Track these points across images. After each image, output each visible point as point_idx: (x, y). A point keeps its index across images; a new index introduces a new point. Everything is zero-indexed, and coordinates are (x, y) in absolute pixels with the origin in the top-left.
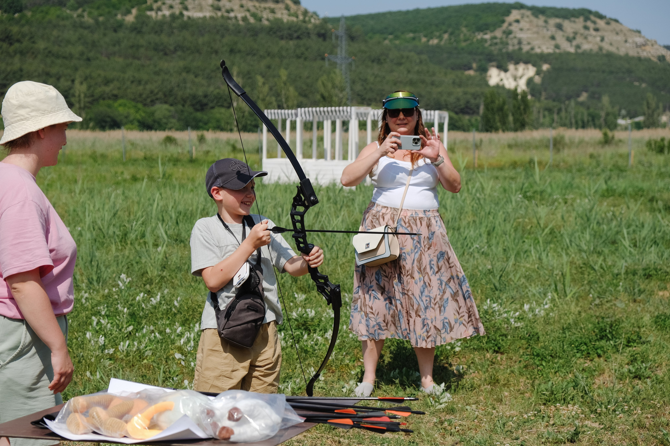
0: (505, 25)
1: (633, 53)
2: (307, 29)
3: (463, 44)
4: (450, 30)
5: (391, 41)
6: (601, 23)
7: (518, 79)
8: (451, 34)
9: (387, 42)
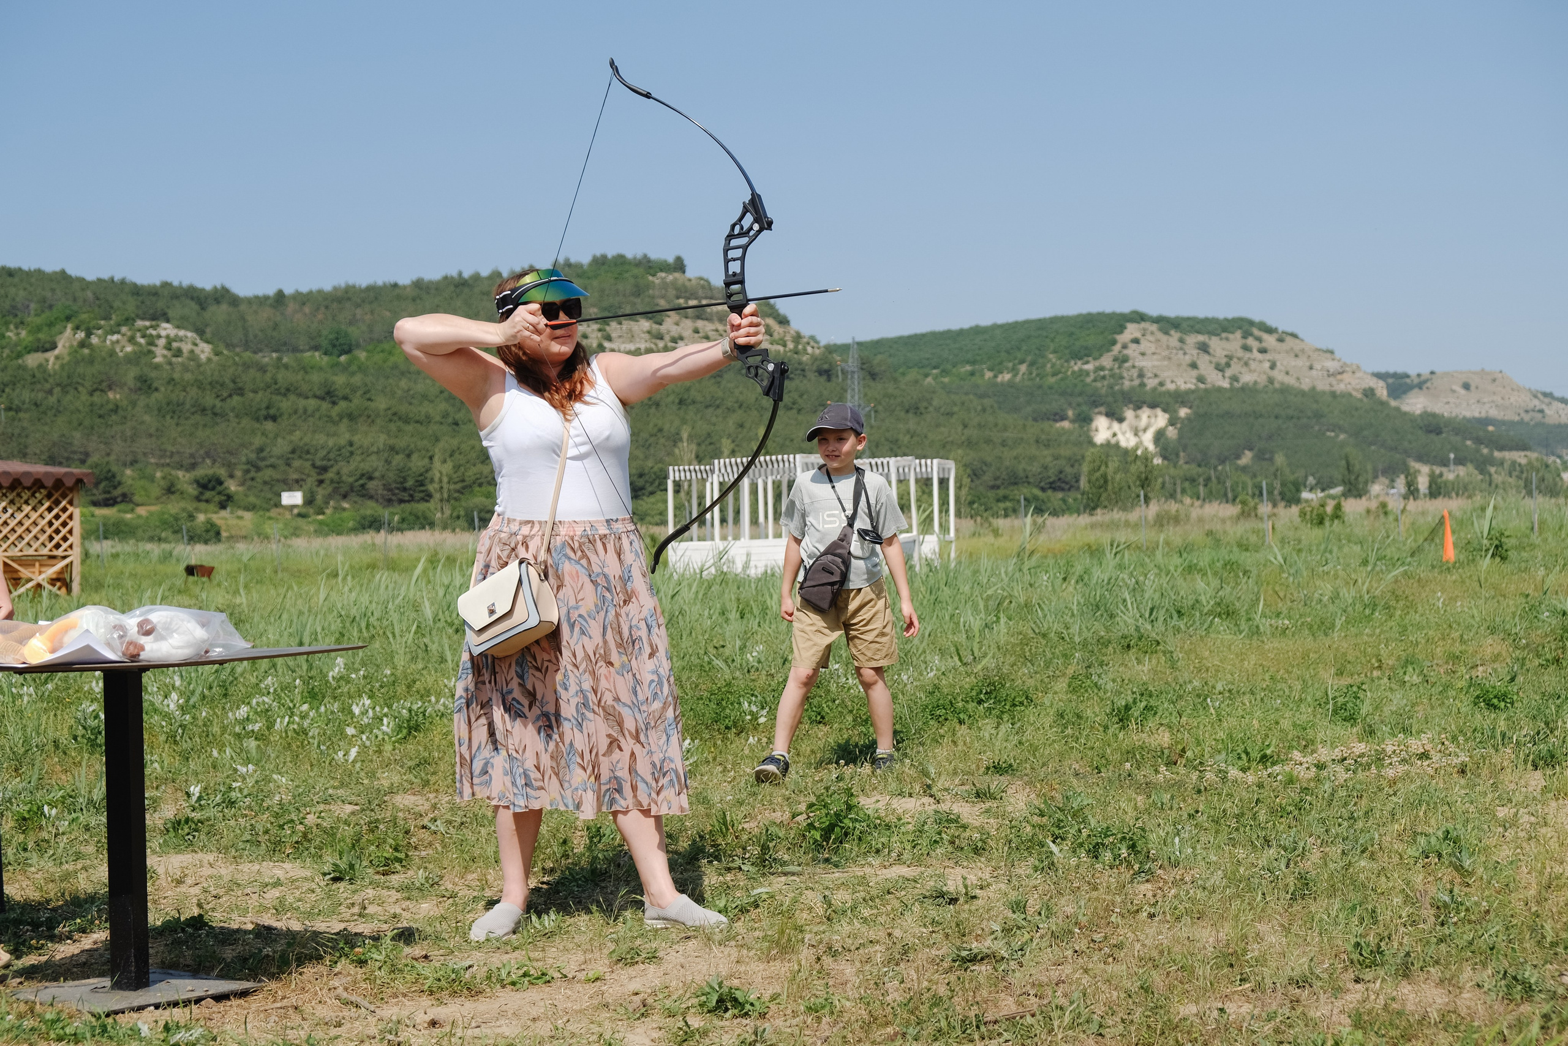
0: (1117, 348)
1: (1322, 386)
2: (800, 363)
3: (1052, 380)
4: (1029, 358)
5: (935, 378)
6: (1270, 340)
7: (1140, 434)
8: (1032, 364)
9: (929, 380)
